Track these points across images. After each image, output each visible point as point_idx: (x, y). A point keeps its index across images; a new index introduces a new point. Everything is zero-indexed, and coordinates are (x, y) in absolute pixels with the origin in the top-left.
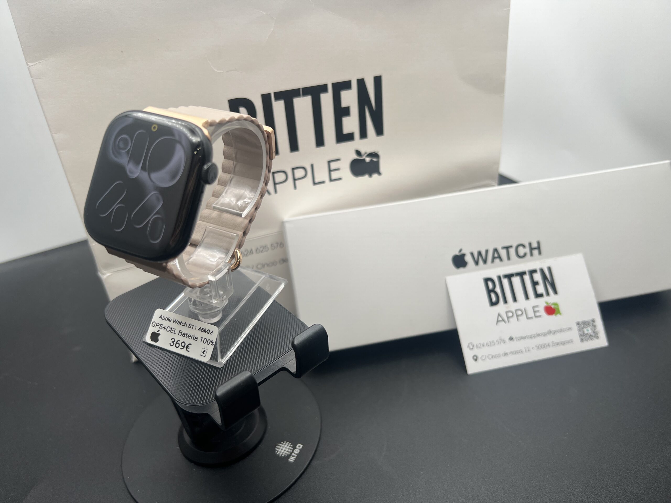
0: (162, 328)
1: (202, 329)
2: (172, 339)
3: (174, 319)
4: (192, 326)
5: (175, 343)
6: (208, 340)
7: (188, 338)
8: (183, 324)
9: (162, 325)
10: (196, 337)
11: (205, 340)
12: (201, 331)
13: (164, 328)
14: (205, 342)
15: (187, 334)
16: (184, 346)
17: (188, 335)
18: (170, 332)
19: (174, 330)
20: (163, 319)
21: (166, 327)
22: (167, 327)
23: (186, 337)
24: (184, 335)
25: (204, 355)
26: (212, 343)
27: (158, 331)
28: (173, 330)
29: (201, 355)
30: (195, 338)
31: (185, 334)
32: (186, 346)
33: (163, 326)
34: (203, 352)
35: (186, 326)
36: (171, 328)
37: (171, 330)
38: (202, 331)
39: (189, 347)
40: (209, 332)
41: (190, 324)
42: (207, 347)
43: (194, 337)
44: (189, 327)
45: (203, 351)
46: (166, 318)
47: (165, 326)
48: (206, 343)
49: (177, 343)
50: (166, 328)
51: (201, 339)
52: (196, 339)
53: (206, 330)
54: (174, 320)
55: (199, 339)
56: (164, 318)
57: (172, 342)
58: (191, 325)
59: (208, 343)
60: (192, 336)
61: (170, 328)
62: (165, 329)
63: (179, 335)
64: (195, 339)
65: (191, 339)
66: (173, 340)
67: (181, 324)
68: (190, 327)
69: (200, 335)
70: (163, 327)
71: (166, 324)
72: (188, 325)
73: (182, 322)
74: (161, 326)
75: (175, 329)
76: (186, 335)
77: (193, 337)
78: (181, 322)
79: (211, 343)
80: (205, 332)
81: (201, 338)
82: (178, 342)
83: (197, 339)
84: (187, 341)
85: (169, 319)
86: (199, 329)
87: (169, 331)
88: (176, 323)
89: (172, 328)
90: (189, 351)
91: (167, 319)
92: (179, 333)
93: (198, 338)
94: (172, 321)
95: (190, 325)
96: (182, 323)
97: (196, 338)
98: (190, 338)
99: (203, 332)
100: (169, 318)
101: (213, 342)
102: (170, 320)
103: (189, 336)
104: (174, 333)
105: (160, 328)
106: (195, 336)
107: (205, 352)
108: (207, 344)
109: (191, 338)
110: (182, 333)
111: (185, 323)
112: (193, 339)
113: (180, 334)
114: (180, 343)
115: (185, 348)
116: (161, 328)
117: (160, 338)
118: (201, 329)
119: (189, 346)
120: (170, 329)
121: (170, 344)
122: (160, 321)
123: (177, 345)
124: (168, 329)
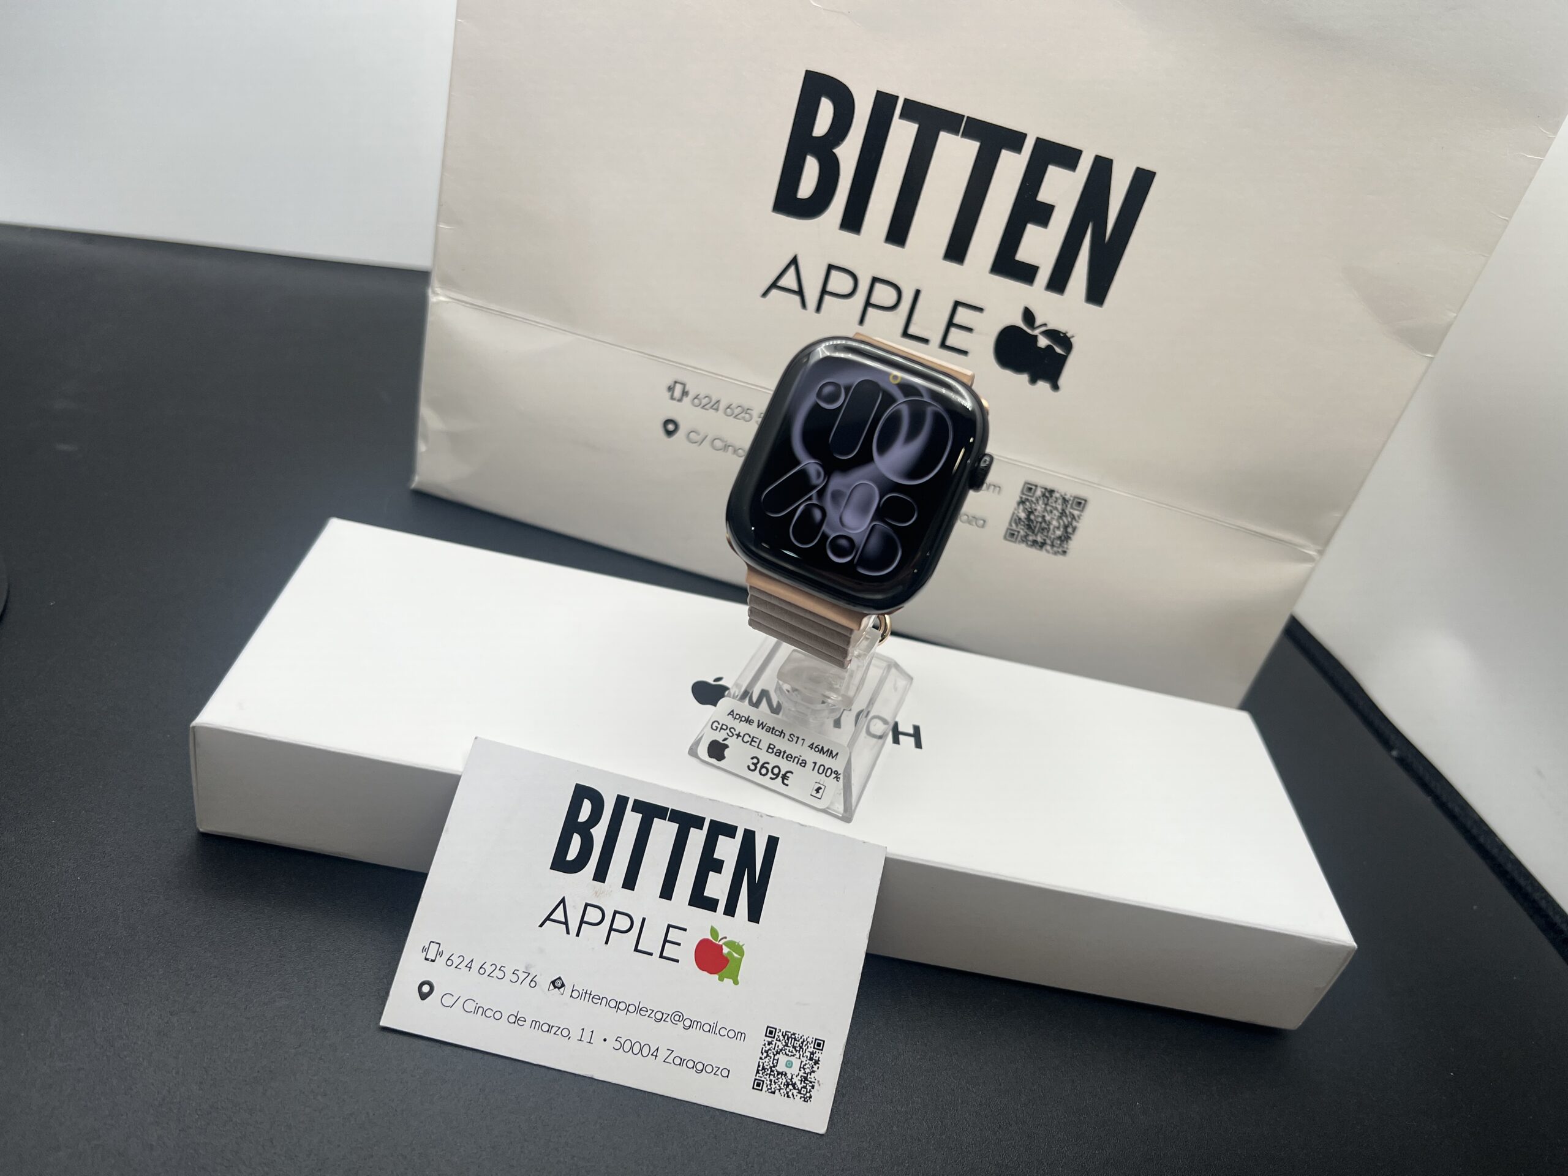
0: (733, 735)
1: (816, 747)
2: (752, 758)
3: (759, 721)
4: (795, 739)
5: (759, 766)
6: (828, 769)
7: (787, 759)
8: (777, 733)
9: (732, 730)
10: (802, 760)
11: (822, 768)
12: (813, 750)
13: (736, 734)
14: (821, 771)
15: (785, 752)
16: (777, 775)
17: (786, 755)
18: (750, 744)
19: (758, 741)
20: (735, 718)
21: (742, 734)
22: (744, 735)
23: (783, 757)
24: (777, 754)
25: (819, 795)
26: (835, 776)
27: (723, 740)
28: (756, 742)
29: (811, 795)
30: (800, 761)
31: (781, 751)
33: (735, 731)
34: (816, 790)
35: (783, 737)
36: (752, 737)
37: (752, 741)
38: (817, 749)
39: (788, 777)
40: (831, 753)
41: (791, 734)
42: (824, 781)
43: (799, 759)
44: (789, 740)
45: (816, 788)
46: (743, 717)
47: (739, 733)
48: (824, 774)
49: (762, 767)
50: (741, 736)
51: (814, 765)
52: (803, 765)
53: (825, 750)
54: (759, 723)
55: (810, 765)
56: (738, 717)
57: (753, 764)
58: (794, 736)
59: (828, 775)
60: (795, 757)
61: (750, 737)
62: (739, 738)
63: (767, 751)
64: (800, 764)
65: (793, 762)
66: (755, 761)
67: (774, 732)
68: (791, 740)
69: (811, 756)
70: (735, 733)
71: (742, 727)
72: (787, 736)
73: (776, 728)
74: (731, 732)
75: (760, 740)
76: (782, 753)
77: (796, 759)
78: (773, 729)
79: (833, 775)
80: (822, 752)
81: (814, 763)
82: (766, 765)
83: (805, 763)
84: (785, 766)
85: (750, 719)
86: (811, 746)
87: (748, 742)
88: (762, 728)
89: (753, 737)
90: (787, 785)
91: (743, 719)
92: (769, 748)
93: (807, 762)
94: (756, 724)
95: (792, 736)
96: (774, 731)
98: (790, 761)
99: (818, 753)
100: (749, 717)
101: (837, 773)
102: (750, 722)
103: (790, 756)
104: (758, 747)
105: (728, 735)
106: (801, 759)
107: (821, 791)
108: (826, 775)
109: (792, 760)
110: (775, 750)
111: (782, 731)
112: (797, 763)
113: (770, 750)
114: (770, 767)
115: (780, 779)
116: (731, 734)
117: (727, 752)
118: (814, 747)
119: (788, 775)
120: (750, 740)
121: (749, 767)
122: (730, 722)
123: (764, 771)
124: (747, 738)
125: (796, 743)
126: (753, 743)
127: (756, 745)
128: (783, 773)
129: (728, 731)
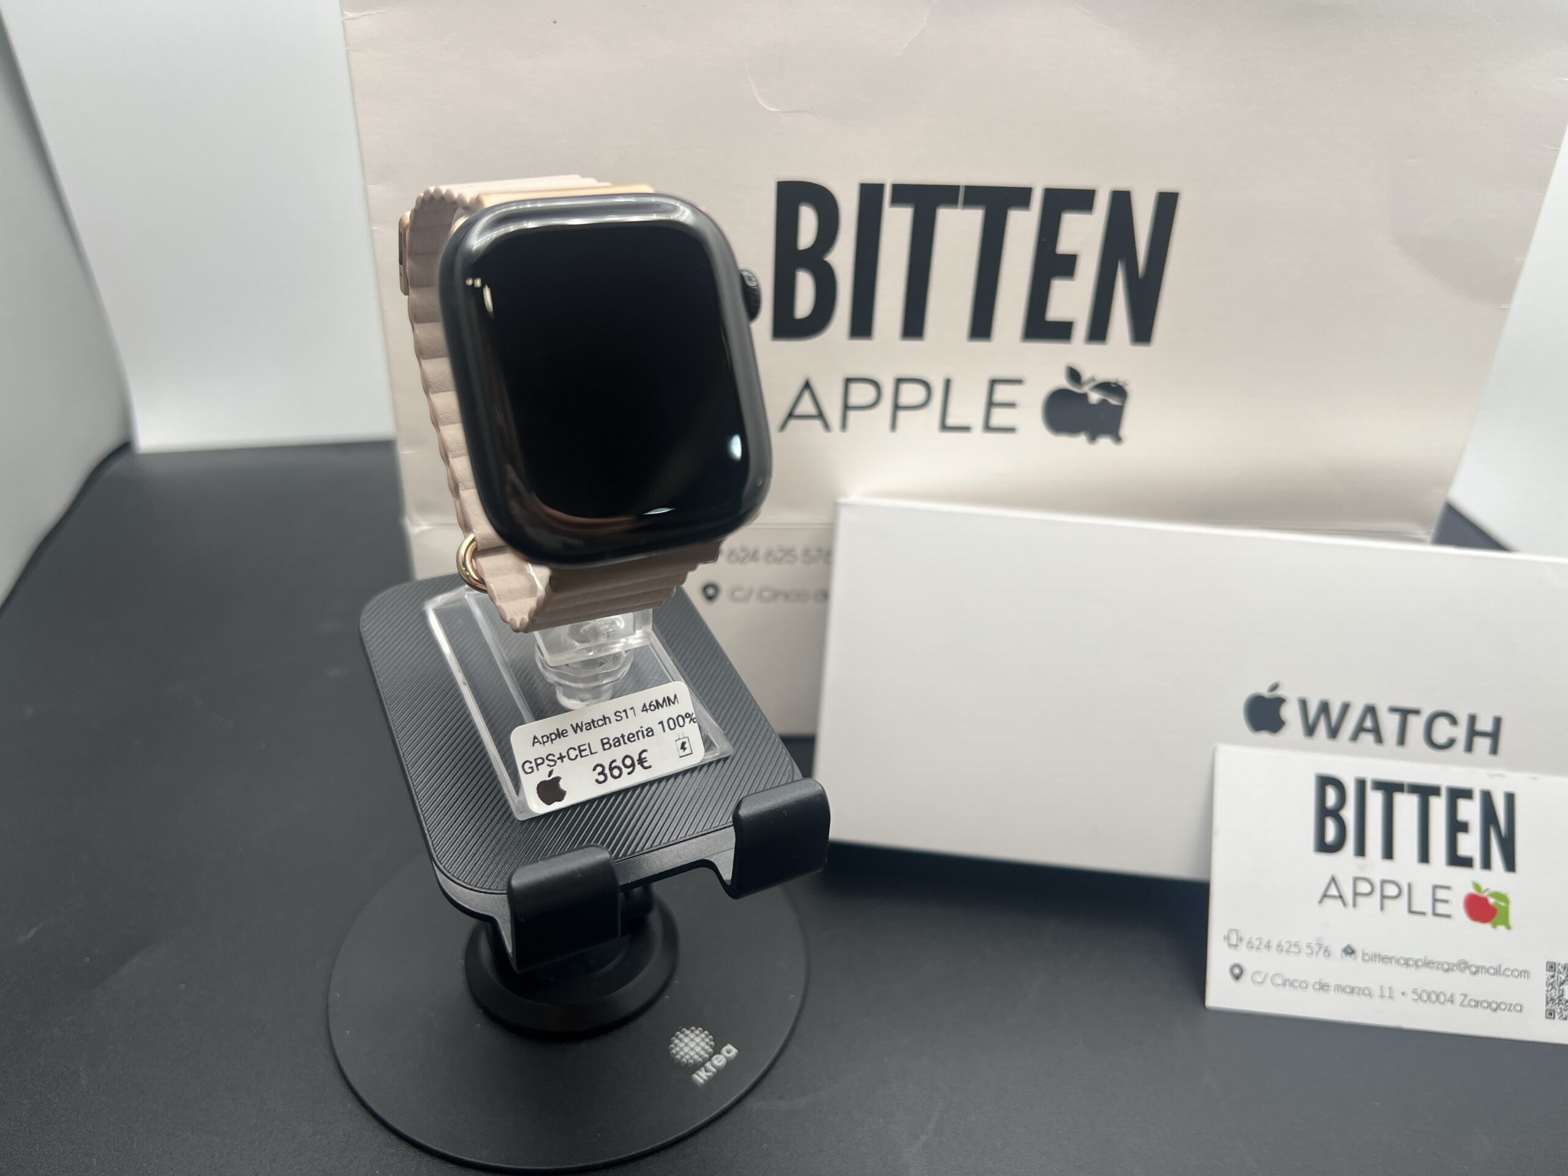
0: (555, 762)
1: (650, 706)
2: (594, 769)
3: (572, 725)
4: (623, 714)
5: (607, 771)
6: (677, 719)
7: (631, 742)
8: (600, 723)
9: (550, 757)
10: (647, 730)
11: (671, 722)
12: (649, 711)
13: (558, 759)
14: (672, 726)
15: (623, 736)
16: (633, 765)
17: (626, 738)
18: (581, 757)
19: (586, 747)
20: (544, 743)
21: (564, 754)
22: (567, 752)
23: (625, 743)
24: (617, 744)
25: (688, 751)
26: (689, 719)
27: (549, 776)
28: (585, 750)
29: (680, 757)
30: (645, 733)
31: (618, 738)
32: (638, 761)
33: (554, 756)
34: (681, 748)
35: (610, 722)
36: (577, 748)
37: (580, 751)
38: (652, 708)
39: (646, 758)
40: (668, 701)
41: (615, 714)
42: (683, 734)
43: (642, 731)
44: (617, 720)
45: (680, 746)
46: (551, 734)
47: (561, 754)
48: (677, 726)
49: (611, 769)
50: (565, 757)
51: (661, 725)
52: (650, 734)
53: (661, 702)
54: (573, 728)
55: (657, 729)
56: (545, 739)
57: (599, 774)
58: (620, 713)
59: (681, 724)
60: (637, 733)
61: (575, 749)
62: (564, 759)
63: (604, 749)
64: (647, 735)
65: (639, 739)
66: (599, 769)
67: (596, 725)
68: (619, 718)
69: (651, 719)
70: (555, 758)
71: (559, 747)
72: (613, 718)
73: (595, 719)
74: (550, 760)
75: (589, 744)
76: (621, 739)
77: (640, 734)
78: (593, 721)
79: (687, 720)
80: (660, 707)
81: (659, 723)
83: (652, 731)
85: (560, 732)
86: (645, 709)
87: (577, 756)
88: (581, 730)
89: (579, 747)
90: (650, 767)
91: (553, 737)
92: (603, 744)
93: (653, 728)
94: (571, 731)
95: (618, 714)
96: (595, 723)
97: (649, 730)
98: (635, 740)
99: (657, 710)
100: (558, 730)
101: (689, 715)
102: (563, 734)
103: (631, 736)
104: (592, 753)
105: (551, 766)
106: (644, 729)
107: (686, 746)
108: (680, 726)
109: (636, 738)
110: (611, 742)
111: (604, 716)
112: (644, 737)
113: (607, 746)
114: (619, 763)
115: (638, 767)
116: (552, 763)
117: (563, 785)
118: (648, 708)
119: (643, 756)
120: (577, 752)
121: (597, 781)
122: (541, 751)
123: (616, 772)
124: (573, 754)
125: (627, 717)
126: (583, 753)
127: (588, 752)
128: (638, 758)
129: (547, 762)
